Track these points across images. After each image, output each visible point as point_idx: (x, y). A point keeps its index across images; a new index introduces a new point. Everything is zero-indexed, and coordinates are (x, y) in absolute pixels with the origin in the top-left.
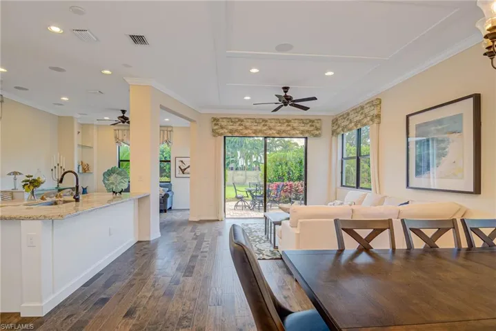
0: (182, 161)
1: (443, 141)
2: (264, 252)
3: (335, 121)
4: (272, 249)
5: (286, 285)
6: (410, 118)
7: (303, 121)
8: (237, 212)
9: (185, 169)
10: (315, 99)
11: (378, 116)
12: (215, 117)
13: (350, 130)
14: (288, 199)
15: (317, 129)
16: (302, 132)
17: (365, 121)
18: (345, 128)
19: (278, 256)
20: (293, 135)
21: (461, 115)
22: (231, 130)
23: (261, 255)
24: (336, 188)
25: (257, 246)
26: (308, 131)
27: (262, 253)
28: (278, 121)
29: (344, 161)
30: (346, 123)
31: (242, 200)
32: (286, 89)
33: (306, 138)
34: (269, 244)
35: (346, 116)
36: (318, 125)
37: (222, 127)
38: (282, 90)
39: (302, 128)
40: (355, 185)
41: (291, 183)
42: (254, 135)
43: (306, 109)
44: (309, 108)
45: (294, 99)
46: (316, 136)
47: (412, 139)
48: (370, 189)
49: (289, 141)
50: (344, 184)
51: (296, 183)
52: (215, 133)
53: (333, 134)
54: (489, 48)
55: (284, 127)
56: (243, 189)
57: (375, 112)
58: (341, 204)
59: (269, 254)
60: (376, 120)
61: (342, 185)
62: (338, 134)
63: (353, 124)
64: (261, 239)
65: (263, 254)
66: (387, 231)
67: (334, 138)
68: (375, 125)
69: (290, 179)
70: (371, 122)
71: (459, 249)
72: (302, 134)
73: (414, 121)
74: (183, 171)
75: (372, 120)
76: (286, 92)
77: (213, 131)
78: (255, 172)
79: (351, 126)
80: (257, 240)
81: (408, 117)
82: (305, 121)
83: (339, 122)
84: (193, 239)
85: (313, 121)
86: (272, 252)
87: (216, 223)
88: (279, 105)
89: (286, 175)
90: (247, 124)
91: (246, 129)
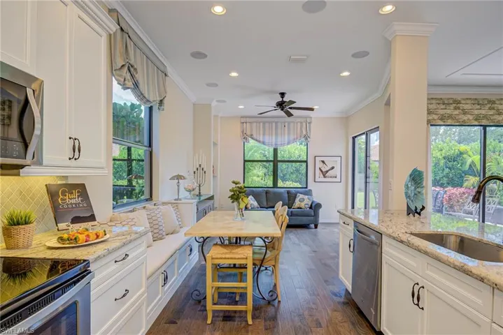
0: (323, 162)
9: (327, 172)
22: (442, 115)
74: (324, 174)
90: (466, 107)
91: (464, 114)
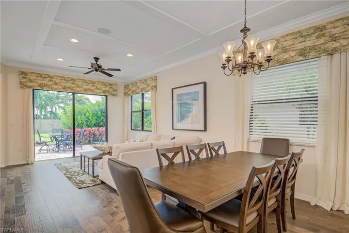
1: (190, 104)
2: (86, 182)
3: (126, 87)
4: (92, 178)
5: (113, 200)
6: (174, 90)
7: (104, 84)
8: (42, 155)
10: (119, 70)
11: (156, 87)
12: (22, 70)
13: (138, 93)
14: (87, 141)
15: (115, 90)
16: (104, 92)
17: (148, 89)
18: (134, 92)
19: (99, 182)
20: (97, 93)
21: (199, 91)
22: (40, 84)
23: (85, 185)
24: (128, 131)
25: (78, 179)
26: (108, 91)
27: (84, 183)
28: (85, 81)
29: (133, 113)
30: (135, 88)
31: (46, 145)
32: (97, 59)
33: (107, 96)
34: (88, 176)
35: (135, 84)
36: (115, 88)
37: (31, 81)
38: (94, 60)
39: (104, 89)
40: (141, 128)
41: (89, 129)
42: (64, 91)
43: (110, 76)
44: (113, 76)
45: (103, 68)
46: (114, 95)
47: (175, 102)
48: (151, 131)
49: (81, 97)
50: (133, 128)
51: (93, 128)
52: (23, 86)
53: (125, 95)
54: (223, 65)
55: (89, 87)
56: (47, 135)
57: (154, 84)
58: (135, 141)
59: (91, 182)
60: (155, 89)
61: (132, 129)
62: (129, 95)
63: (140, 90)
64: (78, 173)
65: (86, 184)
66: (180, 153)
67: (126, 97)
68: (154, 92)
69: (88, 126)
70: (152, 90)
71: (208, 158)
72: (104, 93)
73: (176, 92)
75: (152, 89)
76: (96, 61)
77: (21, 83)
78: (50, 120)
79: (138, 91)
80: (76, 174)
81: (172, 89)
82: (106, 84)
83: (130, 87)
84: (8, 184)
85: (112, 85)
86: (93, 181)
87: (26, 166)
88: (91, 70)
89: (85, 123)
90: (57, 81)
91: (55, 84)
